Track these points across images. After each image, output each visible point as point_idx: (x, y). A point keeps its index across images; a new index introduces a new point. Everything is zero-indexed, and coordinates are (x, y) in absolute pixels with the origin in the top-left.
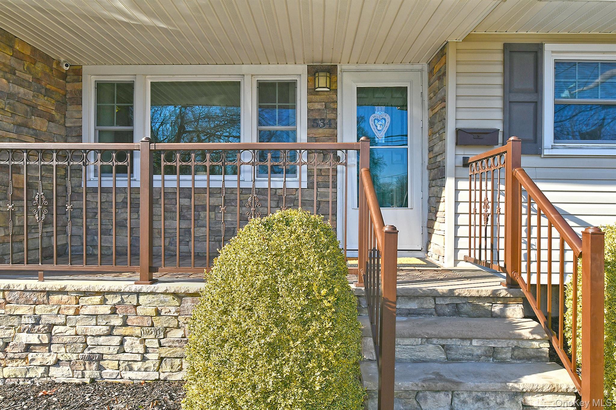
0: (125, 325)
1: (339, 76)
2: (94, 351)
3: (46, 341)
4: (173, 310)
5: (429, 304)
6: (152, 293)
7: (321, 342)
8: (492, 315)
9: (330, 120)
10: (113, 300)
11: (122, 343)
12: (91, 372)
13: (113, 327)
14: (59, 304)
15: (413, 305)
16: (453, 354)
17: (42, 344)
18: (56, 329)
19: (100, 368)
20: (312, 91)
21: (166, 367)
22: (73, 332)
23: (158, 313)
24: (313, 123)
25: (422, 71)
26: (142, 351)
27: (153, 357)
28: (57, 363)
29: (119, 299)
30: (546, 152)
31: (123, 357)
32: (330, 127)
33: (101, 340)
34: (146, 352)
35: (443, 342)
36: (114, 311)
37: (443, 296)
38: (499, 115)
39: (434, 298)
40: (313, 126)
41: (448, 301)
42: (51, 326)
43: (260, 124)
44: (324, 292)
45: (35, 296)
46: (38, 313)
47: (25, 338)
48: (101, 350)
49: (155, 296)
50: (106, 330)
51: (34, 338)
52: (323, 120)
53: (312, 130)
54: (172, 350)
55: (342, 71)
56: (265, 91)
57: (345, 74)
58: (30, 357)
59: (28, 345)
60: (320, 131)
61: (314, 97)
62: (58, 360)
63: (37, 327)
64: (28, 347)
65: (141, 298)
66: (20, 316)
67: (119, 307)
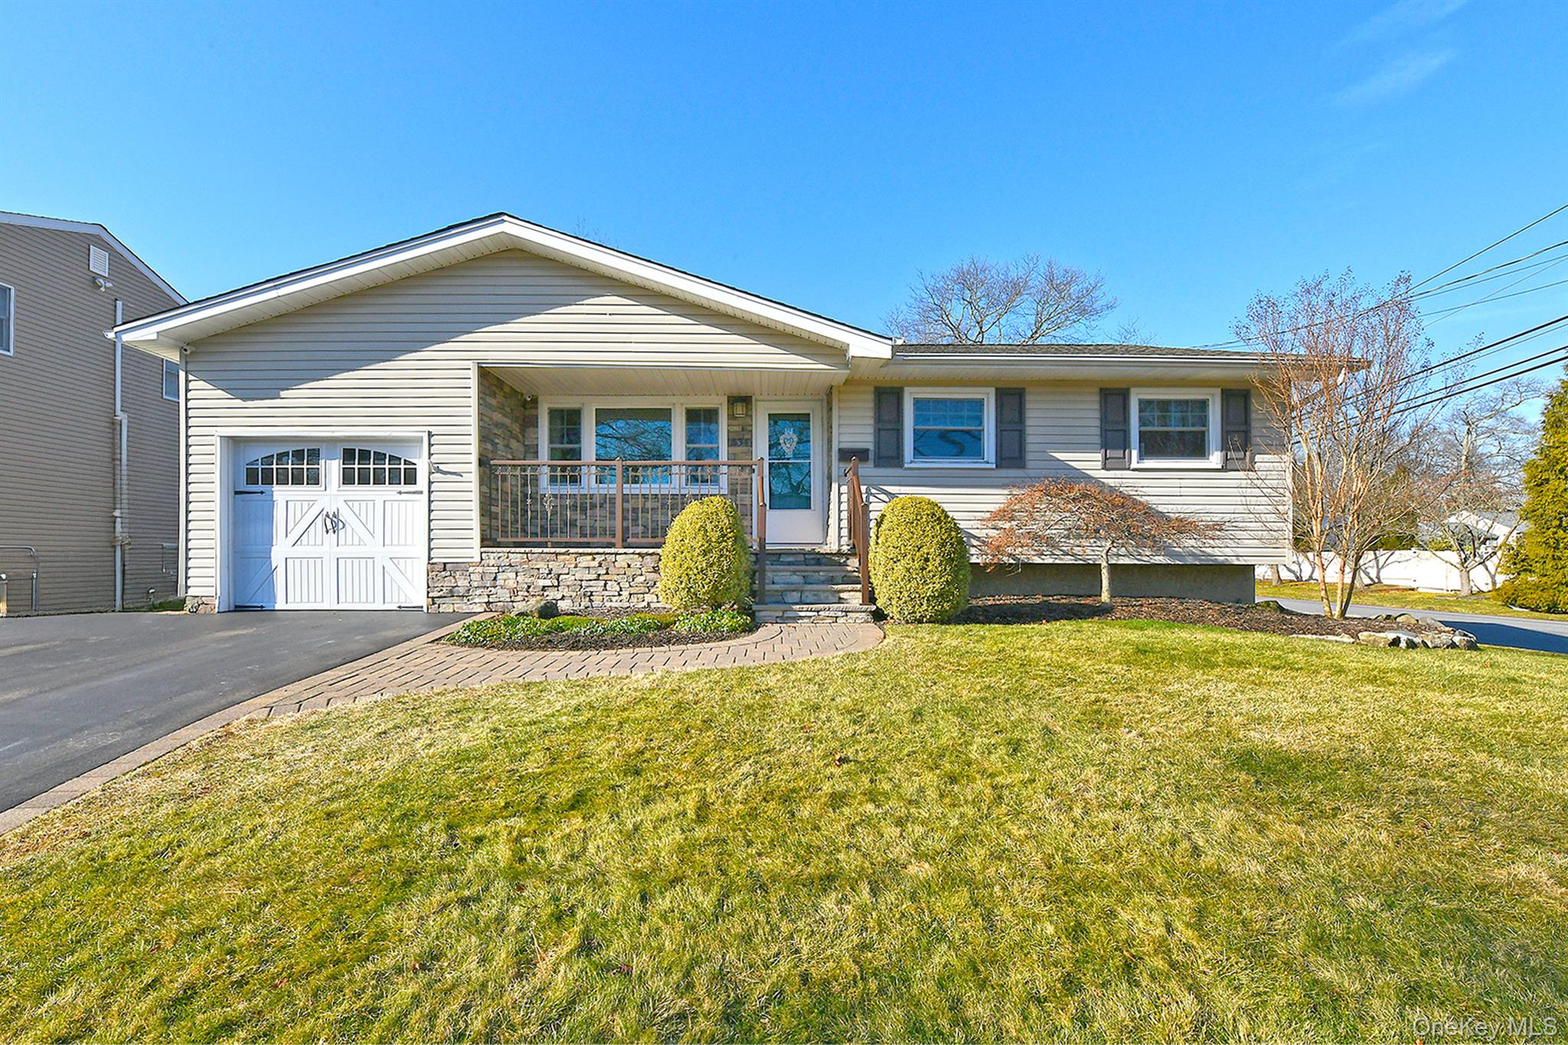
0: (607, 573)
1: (754, 405)
2: (587, 590)
3: (556, 584)
4: (639, 564)
5: (802, 558)
6: (625, 553)
7: (727, 550)
8: (840, 564)
9: (746, 440)
10: (599, 558)
11: (605, 585)
12: (585, 602)
13: (599, 575)
14: (564, 560)
15: (791, 559)
16: (808, 581)
17: (553, 586)
18: (561, 577)
19: (591, 601)
20: (731, 417)
21: (634, 599)
22: (573, 578)
23: (629, 566)
24: (732, 442)
25: (822, 400)
26: (618, 590)
27: (625, 594)
28: (563, 598)
29: (603, 558)
30: (906, 466)
31: (606, 593)
32: (746, 446)
33: (591, 583)
34: (621, 590)
35: (803, 574)
36: (600, 565)
37: (809, 553)
38: (871, 438)
39: (804, 554)
40: (732, 445)
41: (812, 556)
42: (559, 575)
43: (688, 442)
44: (729, 530)
45: (548, 557)
46: (550, 567)
47: (542, 583)
48: (591, 589)
49: (627, 556)
50: (595, 576)
51: (548, 583)
52: (741, 440)
53: (731, 448)
54: (638, 589)
55: (756, 400)
56: (693, 416)
57: (758, 403)
58: (545, 594)
59: (544, 587)
60: (738, 449)
61: (733, 422)
62: (563, 596)
63: (550, 576)
64: (544, 588)
65: (618, 557)
66: (538, 569)
67: (604, 563)
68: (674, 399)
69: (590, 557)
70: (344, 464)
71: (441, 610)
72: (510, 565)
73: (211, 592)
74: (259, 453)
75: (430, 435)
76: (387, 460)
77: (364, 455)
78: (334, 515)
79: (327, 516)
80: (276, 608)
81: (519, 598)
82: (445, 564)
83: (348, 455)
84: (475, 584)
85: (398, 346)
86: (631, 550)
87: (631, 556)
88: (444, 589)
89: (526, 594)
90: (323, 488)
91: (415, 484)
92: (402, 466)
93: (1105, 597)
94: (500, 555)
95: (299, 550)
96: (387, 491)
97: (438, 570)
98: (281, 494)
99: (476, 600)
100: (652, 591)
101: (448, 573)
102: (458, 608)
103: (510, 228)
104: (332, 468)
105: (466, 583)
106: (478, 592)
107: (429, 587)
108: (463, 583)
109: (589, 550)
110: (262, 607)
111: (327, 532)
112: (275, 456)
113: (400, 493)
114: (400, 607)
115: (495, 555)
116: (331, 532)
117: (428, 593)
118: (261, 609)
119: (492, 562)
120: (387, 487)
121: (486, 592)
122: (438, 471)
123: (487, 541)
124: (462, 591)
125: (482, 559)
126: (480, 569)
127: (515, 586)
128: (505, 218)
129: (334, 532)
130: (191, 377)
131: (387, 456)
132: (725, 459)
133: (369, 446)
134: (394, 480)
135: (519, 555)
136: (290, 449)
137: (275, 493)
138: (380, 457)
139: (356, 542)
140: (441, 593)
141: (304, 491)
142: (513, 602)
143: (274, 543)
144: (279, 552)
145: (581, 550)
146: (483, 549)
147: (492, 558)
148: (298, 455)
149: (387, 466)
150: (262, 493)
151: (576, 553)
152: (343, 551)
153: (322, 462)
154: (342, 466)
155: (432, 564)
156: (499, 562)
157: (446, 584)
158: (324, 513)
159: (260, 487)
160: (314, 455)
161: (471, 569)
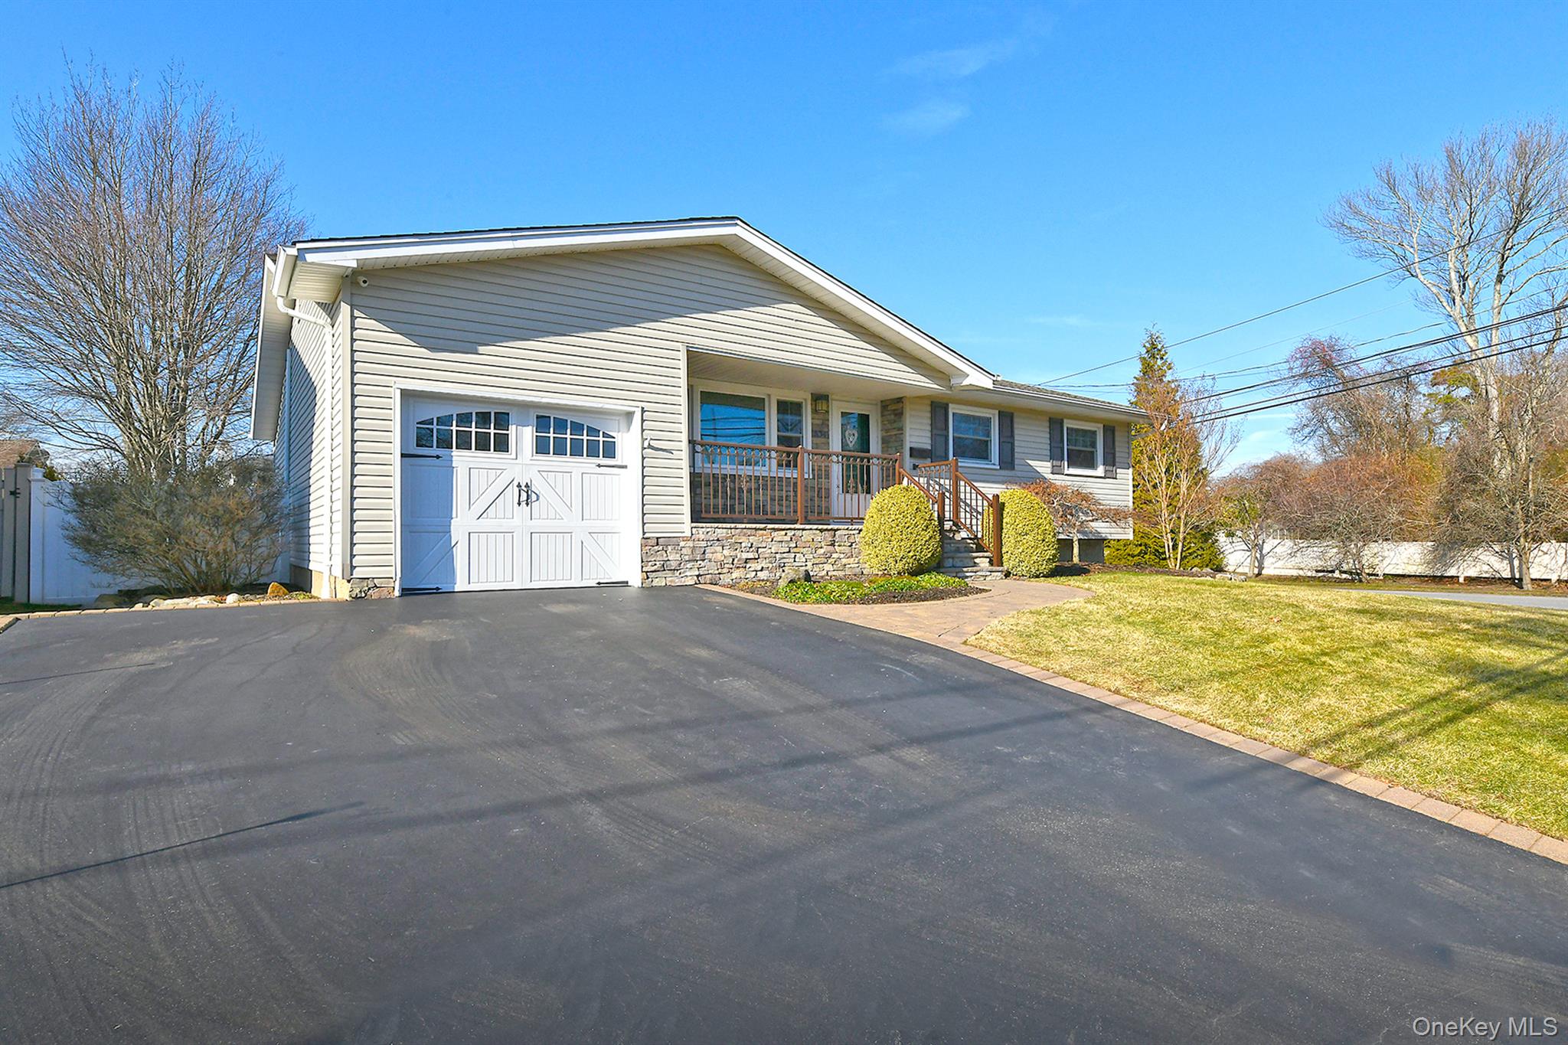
0: (796, 547)
1: (830, 403)
3: (757, 557)
4: (820, 538)
6: (810, 529)
9: (825, 432)
10: (791, 533)
11: (795, 557)
13: (790, 548)
14: (762, 535)
17: (754, 558)
18: (760, 550)
20: (815, 411)
22: (769, 551)
23: (813, 540)
24: (815, 434)
25: (880, 408)
29: (793, 533)
32: (825, 437)
33: (784, 555)
36: (791, 539)
38: (929, 441)
40: (815, 436)
42: (758, 548)
43: (780, 430)
45: (749, 532)
46: (751, 541)
47: (745, 556)
48: (785, 561)
49: (811, 531)
50: (787, 550)
51: (750, 555)
52: (821, 432)
53: (814, 439)
54: (820, 559)
55: (832, 400)
56: (784, 407)
57: (834, 402)
58: (748, 566)
59: (747, 559)
60: (819, 440)
61: (816, 416)
62: (763, 568)
63: (751, 550)
64: (747, 561)
65: (804, 532)
66: (741, 543)
67: (794, 538)
68: (768, 391)
69: (784, 532)
70: (537, 432)
71: (654, 584)
72: (718, 540)
73: (389, 572)
74: (435, 412)
75: (643, 411)
76: (585, 432)
77: (561, 425)
78: (527, 486)
79: (519, 486)
80: (456, 590)
81: (725, 571)
82: (657, 538)
83: (542, 422)
84: (687, 558)
85: (612, 318)
86: (815, 527)
87: (814, 531)
88: (658, 563)
89: (731, 566)
90: (514, 456)
91: (614, 458)
92: (601, 439)
93: (1076, 560)
94: (708, 530)
95: (486, 524)
96: (586, 463)
97: (652, 544)
98: (462, 460)
99: (688, 574)
100: (829, 561)
101: (661, 548)
102: (671, 581)
103: (739, 230)
104: (523, 436)
105: (678, 557)
106: (689, 565)
107: (642, 562)
108: (673, 557)
109: (783, 526)
110: (438, 589)
111: (519, 504)
112: (455, 417)
113: (599, 466)
114: (599, 583)
115: (703, 530)
116: (524, 504)
117: (642, 567)
118: (437, 591)
119: (702, 537)
120: (584, 459)
121: (697, 565)
122: (650, 447)
123: (696, 517)
124: (674, 565)
125: (692, 534)
126: (691, 544)
127: (723, 559)
128: (739, 222)
129: (527, 504)
130: (357, 313)
131: (585, 427)
132: (810, 448)
133: (566, 415)
134: (593, 452)
135: (725, 530)
136: (474, 410)
137: (454, 459)
138: (577, 428)
139: (552, 515)
140: (656, 567)
141: (491, 457)
142: (720, 574)
143: (454, 515)
144: (461, 524)
145: (776, 526)
146: (694, 525)
147: (701, 533)
148: (484, 418)
149: (585, 437)
150: (438, 457)
151: (772, 529)
152: (537, 524)
153: (513, 429)
154: (535, 434)
155: (647, 538)
156: (708, 537)
157: (658, 559)
158: (515, 483)
159: (434, 451)
160: (502, 420)
161: (682, 544)
